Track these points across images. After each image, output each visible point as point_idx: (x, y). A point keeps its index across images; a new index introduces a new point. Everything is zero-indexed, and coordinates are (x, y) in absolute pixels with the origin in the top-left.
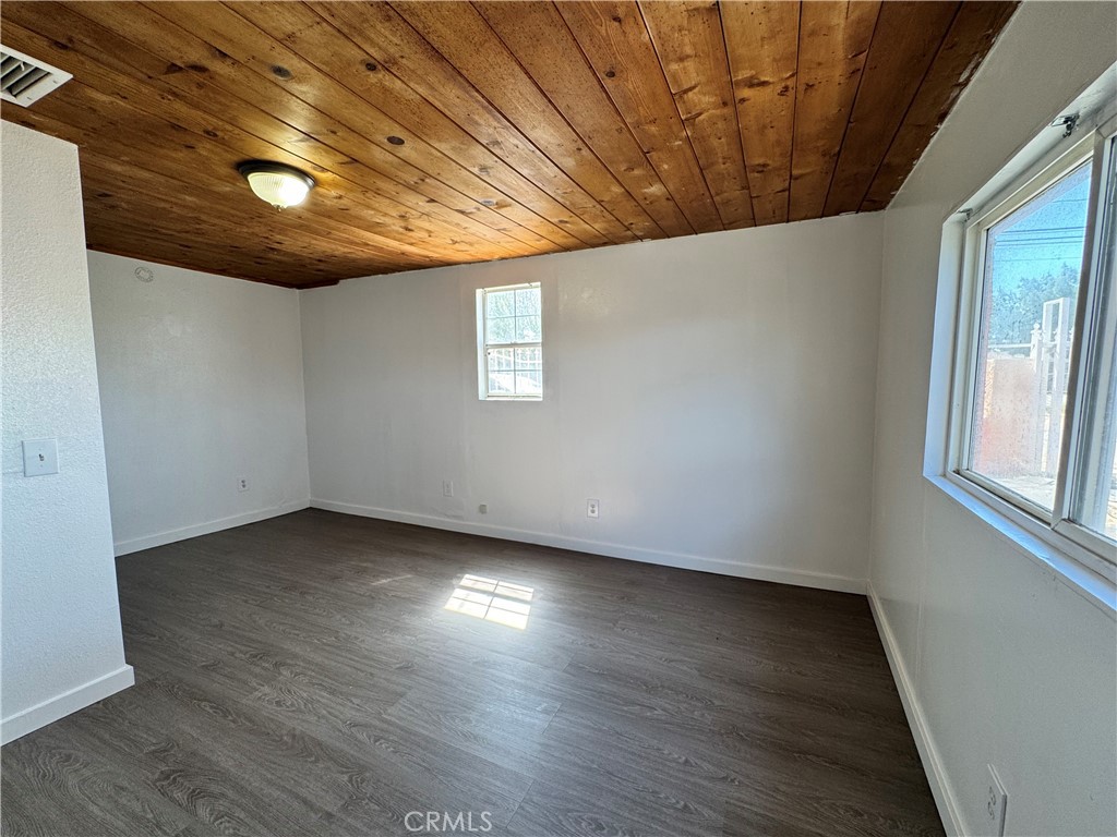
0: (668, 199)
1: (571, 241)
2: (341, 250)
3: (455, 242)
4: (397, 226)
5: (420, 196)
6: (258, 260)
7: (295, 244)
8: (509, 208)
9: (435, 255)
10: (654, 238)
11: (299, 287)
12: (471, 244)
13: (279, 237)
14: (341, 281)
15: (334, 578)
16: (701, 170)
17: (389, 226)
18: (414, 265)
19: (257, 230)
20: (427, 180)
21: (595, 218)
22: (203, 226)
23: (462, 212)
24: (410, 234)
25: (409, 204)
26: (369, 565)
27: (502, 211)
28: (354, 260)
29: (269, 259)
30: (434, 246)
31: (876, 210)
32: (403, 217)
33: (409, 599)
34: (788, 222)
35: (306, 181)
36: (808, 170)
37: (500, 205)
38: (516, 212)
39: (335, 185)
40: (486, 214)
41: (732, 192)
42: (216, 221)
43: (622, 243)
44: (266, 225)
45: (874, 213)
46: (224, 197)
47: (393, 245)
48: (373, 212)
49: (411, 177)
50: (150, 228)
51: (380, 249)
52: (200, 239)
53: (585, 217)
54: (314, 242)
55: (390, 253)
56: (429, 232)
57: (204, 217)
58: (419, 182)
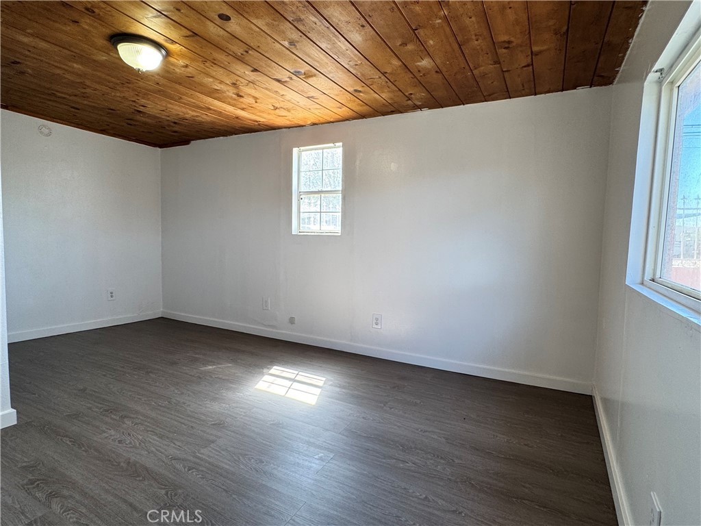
0: (437, 72)
1: (365, 109)
2: (190, 113)
3: (276, 108)
4: (231, 92)
5: (245, 65)
6: (129, 122)
7: (155, 107)
8: (314, 78)
9: (262, 120)
10: (430, 108)
11: (161, 146)
12: (288, 110)
13: (143, 101)
14: (192, 142)
15: (174, 363)
16: (460, 46)
17: (224, 92)
18: (247, 128)
19: (126, 94)
20: (250, 52)
21: (382, 88)
22: (88, 90)
23: (278, 81)
24: (241, 100)
25: (238, 73)
26: (201, 356)
27: (311, 81)
28: (201, 123)
29: (136, 121)
30: (260, 111)
31: (606, 84)
32: (235, 84)
33: (228, 380)
34: (536, 95)
35: (160, 51)
36: (545, 47)
37: (308, 76)
38: (319, 82)
39: (182, 56)
40: (298, 83)
41: (486, 67)
42: (97, 86)
43: (406, 111)
44: (134, 90)
45: (603, 87)
46: (101, 65)
47: (229, 109)
48: (211, 80)
49: (238, 49)
50: (50, 92)
51: (220, 113)
52: (85, 102)
53: (374, 87)
54: (169, 106)
55: (228, 117)
56: (256, 98)
57: (88, 83)
58: (245, 53)
